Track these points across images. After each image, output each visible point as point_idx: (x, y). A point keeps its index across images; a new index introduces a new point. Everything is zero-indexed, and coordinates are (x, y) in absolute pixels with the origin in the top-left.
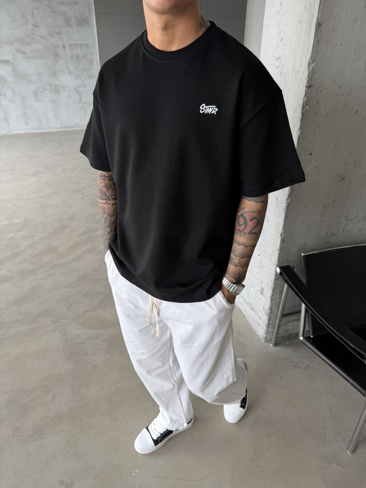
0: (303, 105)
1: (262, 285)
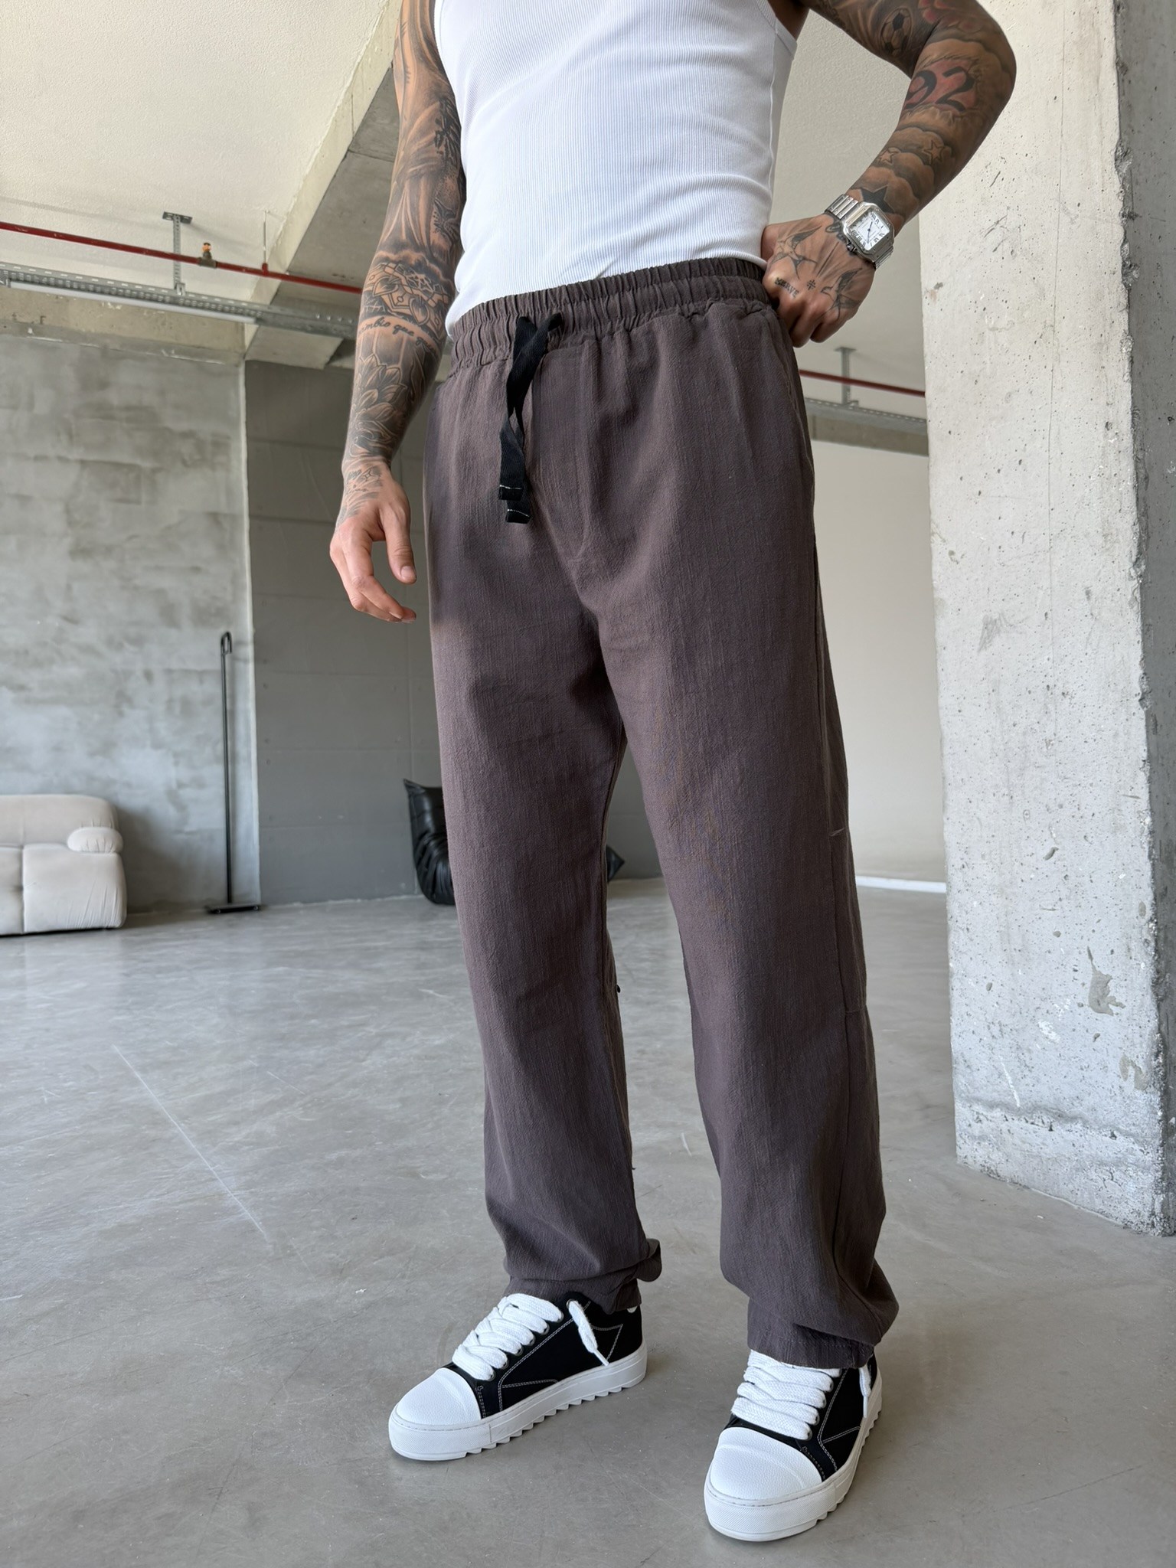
0: (1124, 265)
1: (1094, 967)
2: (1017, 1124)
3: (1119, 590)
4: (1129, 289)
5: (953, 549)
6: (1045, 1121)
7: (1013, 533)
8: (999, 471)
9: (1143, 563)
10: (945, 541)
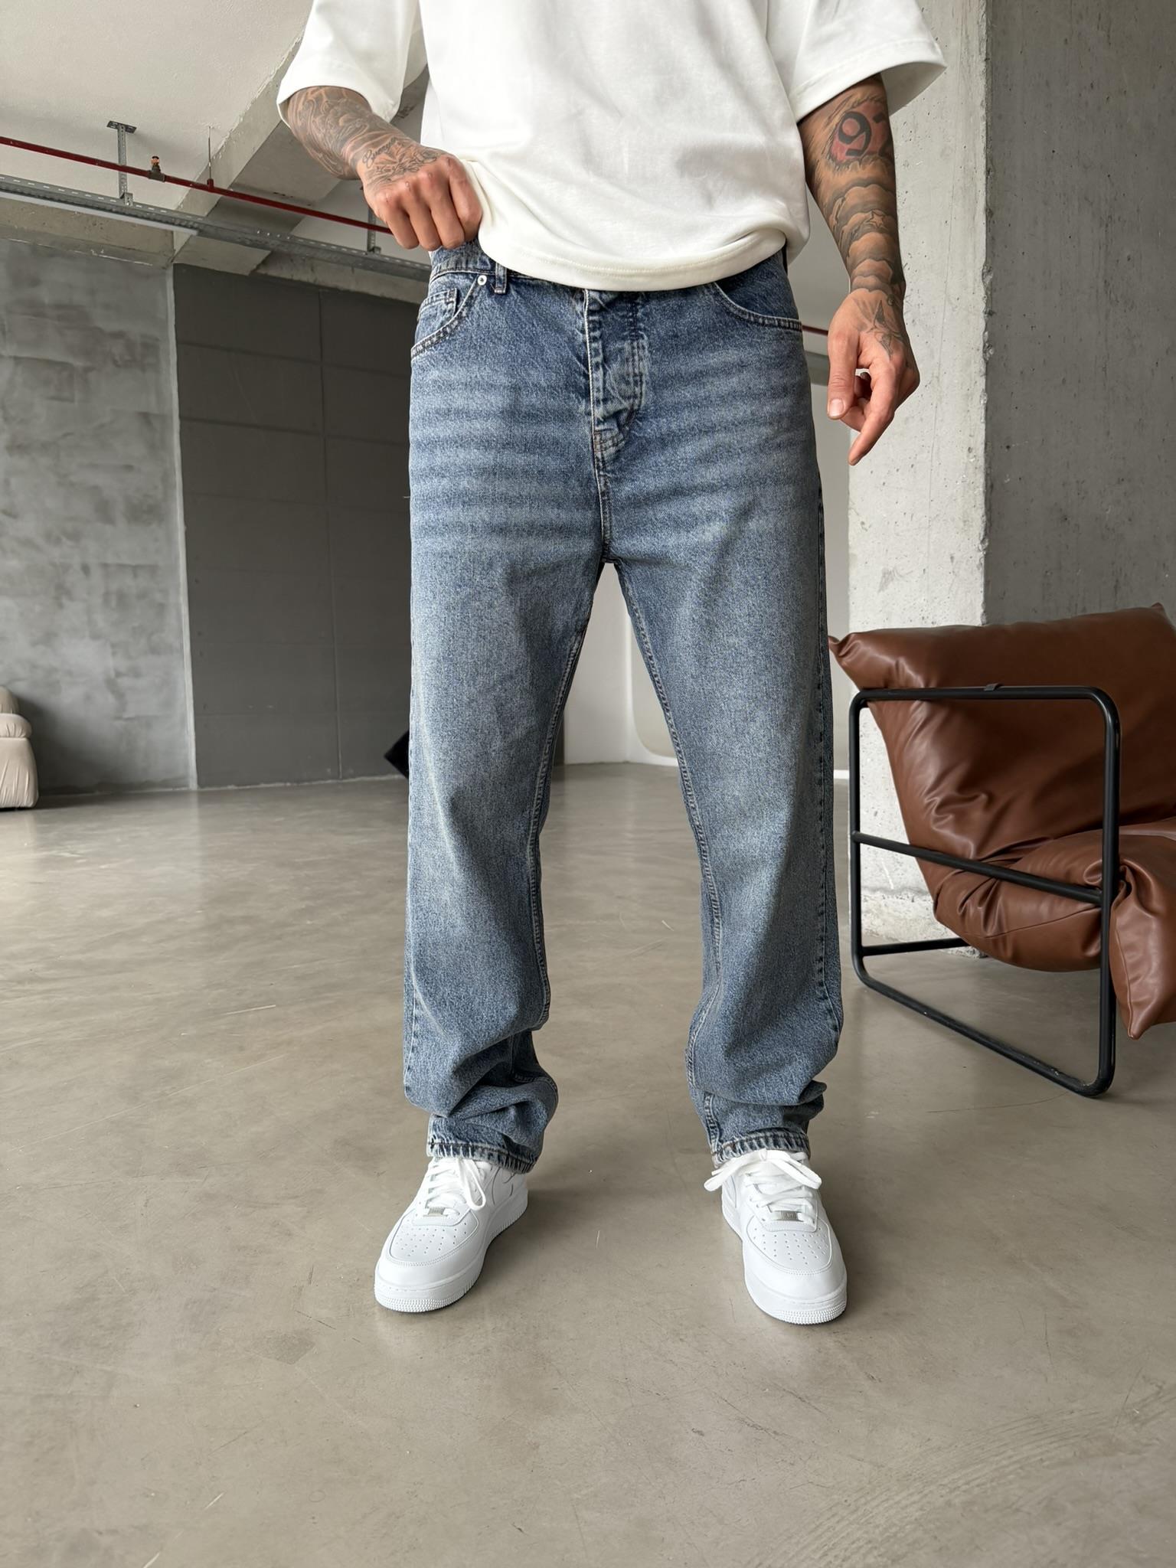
2: (891, 900)
3: (971, 557)
4: (988, 363)
5: (864, 520)
6: (910, 896)
7: (905, 514)
8: (898, 470)
9: (987, 540)
10: (858, 514)
